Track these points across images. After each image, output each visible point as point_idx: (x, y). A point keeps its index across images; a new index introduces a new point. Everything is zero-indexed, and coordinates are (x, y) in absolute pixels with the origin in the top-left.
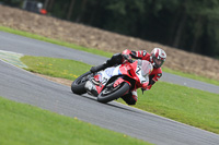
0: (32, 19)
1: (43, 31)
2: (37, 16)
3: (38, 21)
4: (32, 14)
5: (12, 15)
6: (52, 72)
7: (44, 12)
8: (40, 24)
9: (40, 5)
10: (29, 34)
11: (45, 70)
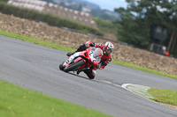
0: (158, 59)
1: (166, 69)
2: (162, 57)
3: (162, 61)
4: (158, 55)
5: (141, 56)
6: (172, 101)
7: (167, 53)
8: (164, 63)
9: (164, 48)
10: (155, 71)
11: (167, 100)
